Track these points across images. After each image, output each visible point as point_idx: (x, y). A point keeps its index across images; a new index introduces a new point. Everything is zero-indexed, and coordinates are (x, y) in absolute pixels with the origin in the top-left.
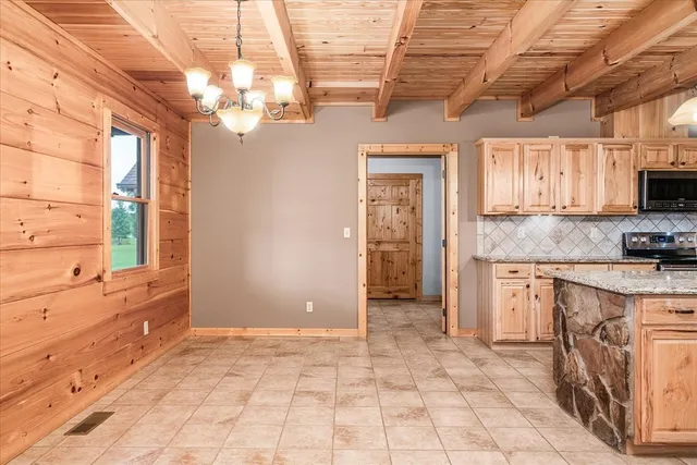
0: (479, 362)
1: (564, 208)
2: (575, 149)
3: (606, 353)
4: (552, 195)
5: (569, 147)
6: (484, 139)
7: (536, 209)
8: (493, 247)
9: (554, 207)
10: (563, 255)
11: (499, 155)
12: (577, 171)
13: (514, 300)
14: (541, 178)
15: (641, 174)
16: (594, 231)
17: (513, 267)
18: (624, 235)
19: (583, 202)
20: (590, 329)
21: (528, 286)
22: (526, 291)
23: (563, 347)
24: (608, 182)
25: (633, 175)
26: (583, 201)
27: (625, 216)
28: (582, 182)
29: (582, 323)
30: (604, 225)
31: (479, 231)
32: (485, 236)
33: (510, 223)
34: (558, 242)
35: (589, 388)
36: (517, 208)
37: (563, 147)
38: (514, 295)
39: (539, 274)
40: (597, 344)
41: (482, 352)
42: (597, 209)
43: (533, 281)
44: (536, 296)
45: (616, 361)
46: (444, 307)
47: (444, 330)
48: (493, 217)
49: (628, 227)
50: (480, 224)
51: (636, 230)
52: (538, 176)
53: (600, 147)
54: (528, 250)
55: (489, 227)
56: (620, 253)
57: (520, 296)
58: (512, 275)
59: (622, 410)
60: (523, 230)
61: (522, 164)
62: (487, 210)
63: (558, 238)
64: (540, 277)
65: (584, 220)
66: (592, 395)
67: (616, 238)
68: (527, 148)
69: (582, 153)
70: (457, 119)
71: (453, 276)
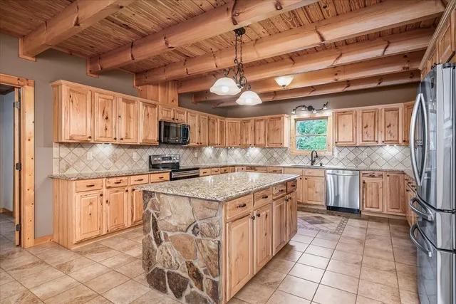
0: (64, 268)
1: (122, 139)
2: (128, 102)
3: (200, 245)
4: (114, 130)
5: (124, 100)
6: (62, 81)
7: (103, 139)
8: (68, 167)
9: (115, 139)
10: (117, 170)
11: (75, 96)
12: (128, 116)
13: (91, 207)
14: (107, 118)
15: (160, 122)
16: (135, 154)
17: (89, 182)
18: (150, 157)
19: (132, 137)
20: (184, 227)
21: (101, 195)
22: (99, 199)
23: (154, 242)
24: (146, 126)
25: (157, 123)
26: (132, 135)
27: (150, 146)
28: (132, 123)
29: (175, 224)
30: (140, 151)
31: (55, 155)
32: (61, 159)
33: (81, 149)
34: (115, 162)
35: (181, 270)
36: (90, 137)
37: (121, 99)
38: (91, 203)
39: (108, 185)
40: (190, 238)
41: (64, 256)
42: (140, 141)
43: (104, 191)
44: (107, 201)
45: (210, 250)
46: (17, 222)
47: (17, 243)
48: (68, 145)
49: (152, 152)
50: (56, 150)
51: (155, 154)
52: (105, 117)
53: (141, 103)
54: (94, 168)
55: (64, 152)
56: (148, 167)
57: (95, 203)
58: (89, 189)
59: (215, 284)
60: (90, 154)
61: (92, 106)
62: (65, 138)
63: (114, 159)
64: (109, 187)
65: (129, 148)
66: (186, 275)
67: (146, 158)
68: (96, 95)
69: (132, 106)
70: (34, 59)
71: (28, 194)
